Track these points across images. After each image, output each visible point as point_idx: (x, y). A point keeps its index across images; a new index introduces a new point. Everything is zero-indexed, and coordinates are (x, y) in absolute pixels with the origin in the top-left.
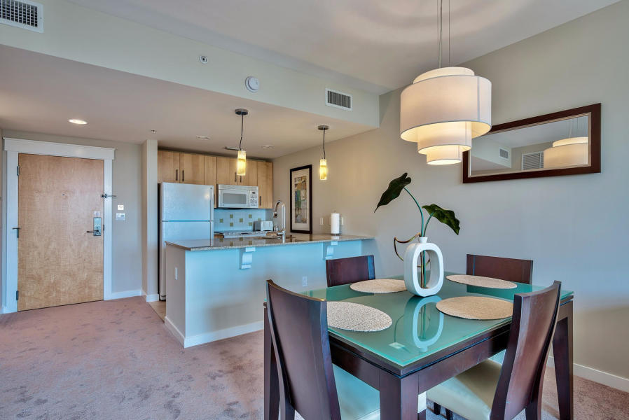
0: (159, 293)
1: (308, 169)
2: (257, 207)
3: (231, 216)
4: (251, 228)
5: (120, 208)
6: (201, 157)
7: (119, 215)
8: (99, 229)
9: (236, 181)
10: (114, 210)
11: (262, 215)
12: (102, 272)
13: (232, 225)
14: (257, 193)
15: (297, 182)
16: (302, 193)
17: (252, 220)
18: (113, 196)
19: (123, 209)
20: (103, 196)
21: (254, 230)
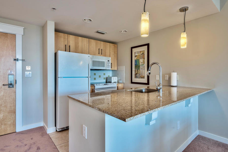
0: (55, 126)
1: (147, 46)
2: (110, 69)
3: (95, 74)
4: (105, 81)
5: (28, 68)
6: (80, 38)
7: (27, 73)
8: (12, 83)
9: (99, 53)
10: (24, 70)
11: (110, 74)
12: (15, 112)
13: (95, 79)
14: (110, 61)
15: (137, 55)
16: (141, 61)
17: (105, 76)
18: (23, 60)
19: (30, 69)
20: (15, 60)
21: (107, 82)
